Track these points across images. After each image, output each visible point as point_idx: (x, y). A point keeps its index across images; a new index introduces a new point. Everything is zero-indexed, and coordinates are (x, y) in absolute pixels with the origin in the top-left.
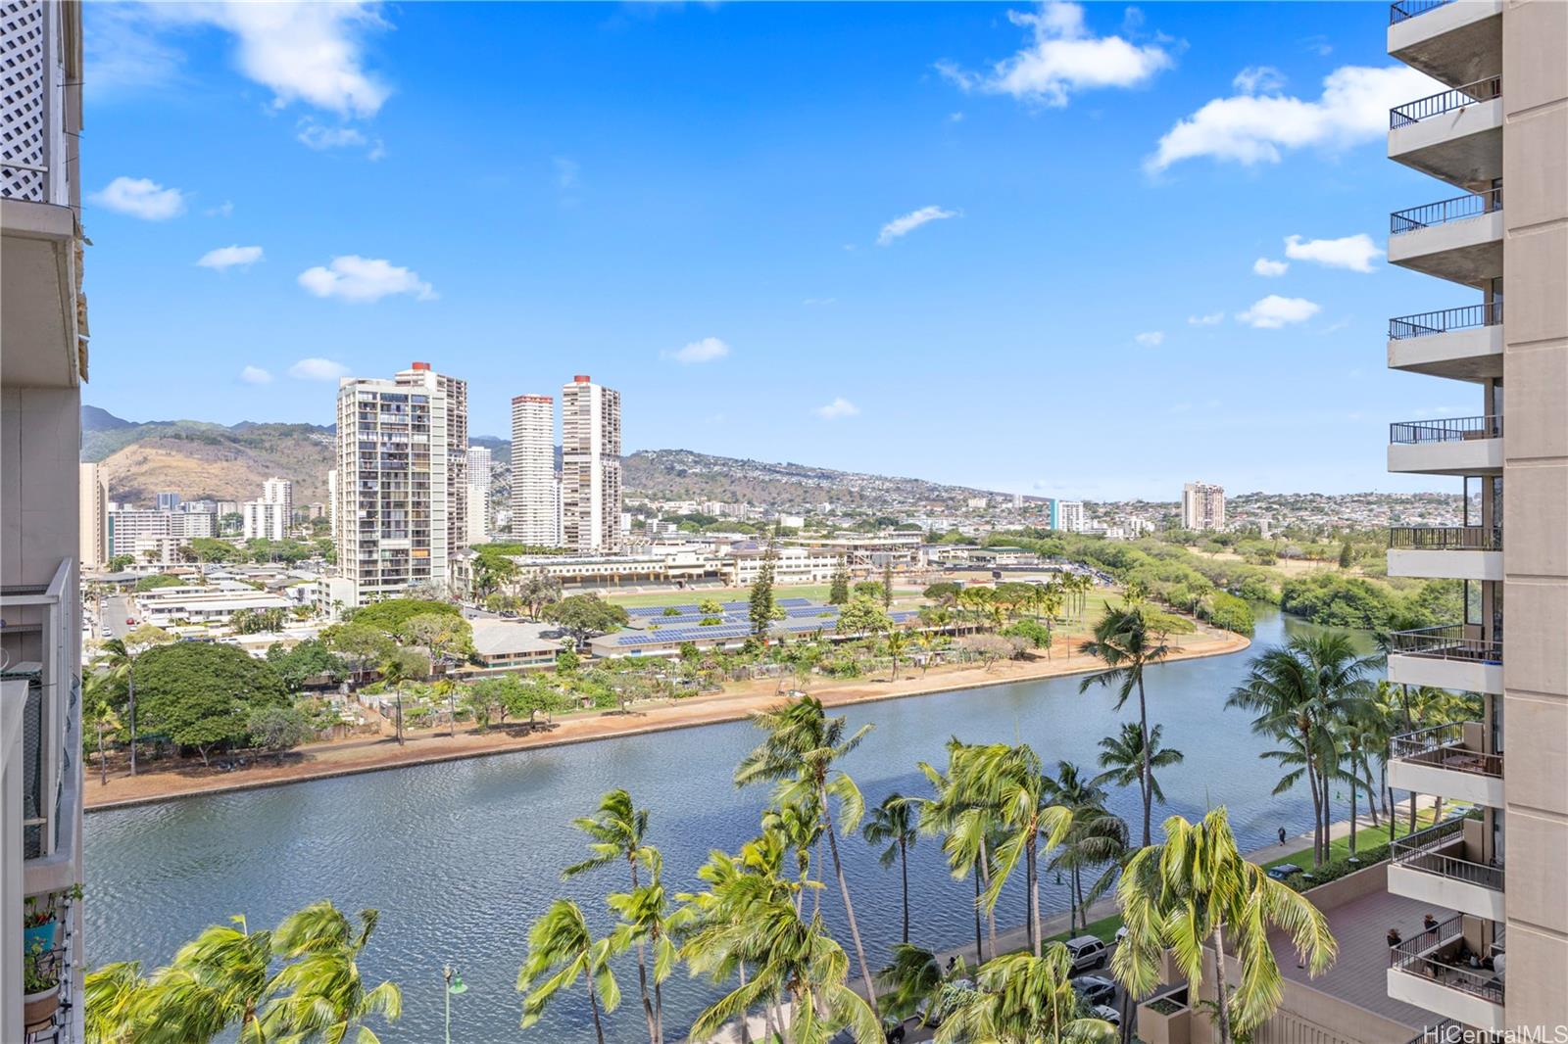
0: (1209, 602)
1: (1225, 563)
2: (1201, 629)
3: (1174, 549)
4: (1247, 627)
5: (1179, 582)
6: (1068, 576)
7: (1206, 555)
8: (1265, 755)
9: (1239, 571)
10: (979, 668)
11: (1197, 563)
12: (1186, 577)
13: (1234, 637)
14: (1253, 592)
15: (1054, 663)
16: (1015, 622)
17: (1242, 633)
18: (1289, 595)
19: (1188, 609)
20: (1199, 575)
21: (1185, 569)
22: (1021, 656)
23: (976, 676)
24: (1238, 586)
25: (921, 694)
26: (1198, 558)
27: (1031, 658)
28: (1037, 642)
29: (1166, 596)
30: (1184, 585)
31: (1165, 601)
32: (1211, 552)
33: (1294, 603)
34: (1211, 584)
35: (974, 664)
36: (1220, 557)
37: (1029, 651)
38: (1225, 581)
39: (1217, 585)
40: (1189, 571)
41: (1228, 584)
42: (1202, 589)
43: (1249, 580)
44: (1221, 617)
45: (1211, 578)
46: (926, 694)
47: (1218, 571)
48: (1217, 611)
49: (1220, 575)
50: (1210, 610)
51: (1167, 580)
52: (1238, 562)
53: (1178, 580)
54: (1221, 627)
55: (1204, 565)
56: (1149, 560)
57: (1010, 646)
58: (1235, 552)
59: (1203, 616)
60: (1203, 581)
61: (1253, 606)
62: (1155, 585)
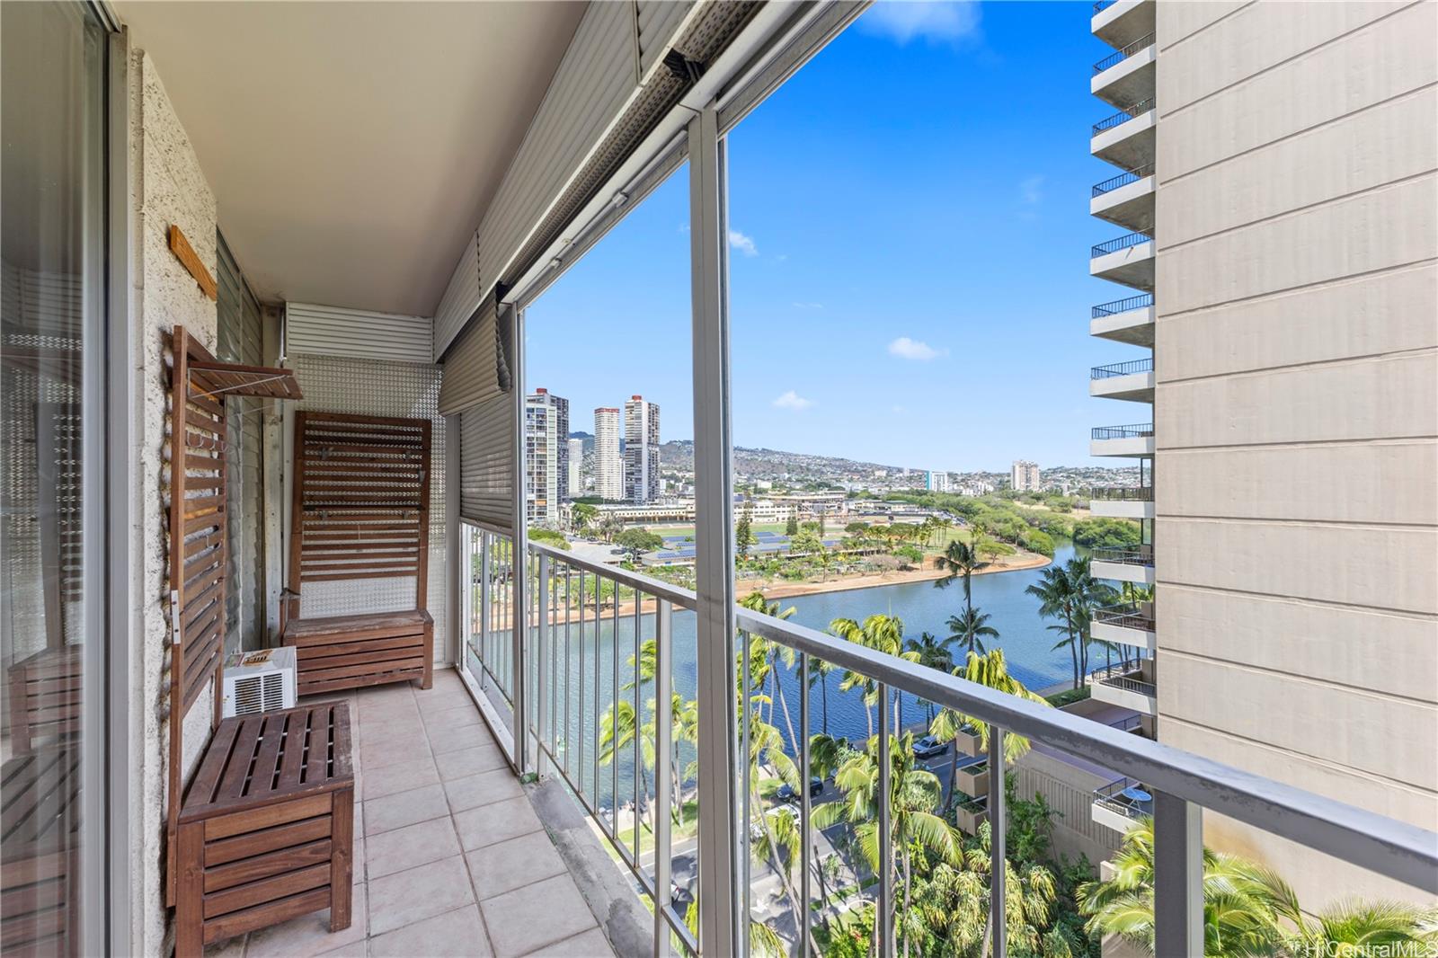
0: (1025, 535)
1: (1037, 511)
2: (1020, 552)
3: (1004, 502)
4: (1050, 552)
5: (1007, 523)
6: (935, 519)
7: (1026, 506)
8: (1051, 628)
9: (1046, 516)
10: (877, 575)
11: (1019, 511)
12: (1011, 520)
13: (1041, 557)
14: (1055, 529)
15: (924, 572)
16: (901, 547)
17: (1047, 555)
18: (1078, 532)
19: (1011, 539)
20: (1020, 519)
21: (1009, 514)
22: (904, 568)
23: (875, 580)
24: (1045, 526)
25: (841, 591)
26: (1020, 508)
27: (910, 569)
28: (914, 561)
29: (998, 532)
30: (1009, 525)
31: (998, 535)
32: (1029, 504)
33: (1081, 537)
34: (1028, 524)
35: (874, 573)
36: (1035, 508)
37: (909, 565)
38: (1037, 523)
39: (1031, 525)
40: (1014, 516)
41: (1040, 524)
42: (1021, 527)
43: (1052, 522)
44: (1034, 545)
45: (1028, 521)
46: (844, 590)
47: (1032, 516)
48: (1031, 541)
49: (1034, 519)
50: (1026, 540)
51: (999, 521)
52: (1046, 511)
53: (1006, 521)
54: (1033, 551)
55: (1024, 512)
56: (987, 509)
57: (897, 562)
58: (1045, 504)
59: (1021, 544)
60: (1023, 522)
61: (1055, 539)
62: (991, 525)
